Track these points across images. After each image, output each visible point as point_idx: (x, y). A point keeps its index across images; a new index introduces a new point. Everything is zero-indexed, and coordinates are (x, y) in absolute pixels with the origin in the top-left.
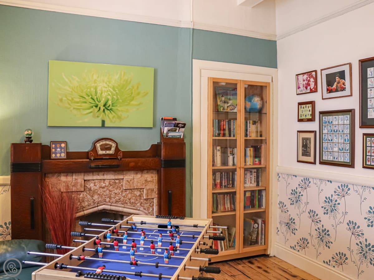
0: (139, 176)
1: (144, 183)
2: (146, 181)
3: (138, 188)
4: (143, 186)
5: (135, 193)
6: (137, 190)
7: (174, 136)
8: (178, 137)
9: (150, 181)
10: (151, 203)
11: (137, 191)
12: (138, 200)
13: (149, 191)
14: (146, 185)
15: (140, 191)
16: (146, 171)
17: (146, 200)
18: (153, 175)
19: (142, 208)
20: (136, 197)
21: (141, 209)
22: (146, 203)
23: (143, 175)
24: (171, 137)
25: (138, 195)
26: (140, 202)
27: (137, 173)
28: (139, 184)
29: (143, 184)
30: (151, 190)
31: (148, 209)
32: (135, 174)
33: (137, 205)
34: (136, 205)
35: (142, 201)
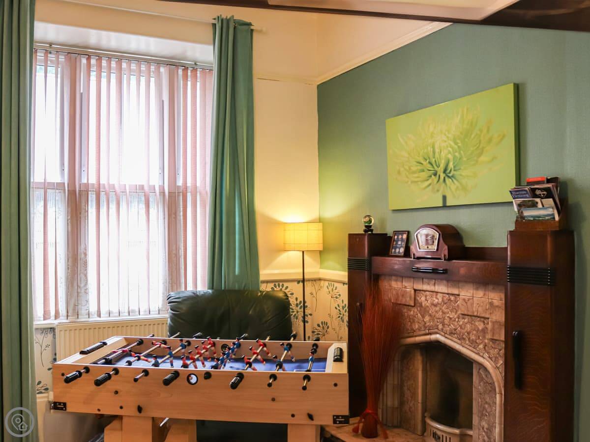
0: (480, 293)
1: (488, 307)
2: (491, 304)
3: (478, 315)
4: (486, 313)
7: (539, 217)
8: (548, 220)
9: (497, 306)
10: (500, 350)
11: (478, 321)
12: (481, 338)
13: (496, 326)
14: (490, 313)
15: (484, 322)
16: (491, 287)
17: (494, 341)
19: (487, 354)
20: (477, 332)
21: (484, 356)
22: (492, 347)
23: (487, 293)
25: (480, 328)
26: (484, 343)
27: (477, 289)
28: (480, 309)
29: (487, 310)
30: (499, 324)
31: (495, 360)
34: (478, 346)
35: (486, 341)
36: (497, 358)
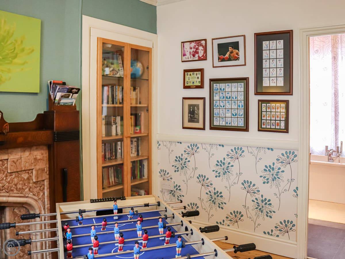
0: (27, 153)
1: (33, 162)
2: (35, 159)
3: (26, 169)
4: (32, 166)
5: (23, 176)
6: (24, 172)
7: (66, 103)
8: (70, 105)
9: (39, 159)
10: (41, 187)
11: (24, 174)
12: (26, 184)
13: (39, 172)
14: (35, 165)
15: (28, 173)
16: (35, 148)
17: (36, 183)
18: (42, 151)
19: (31, 194)
20: (23, 181)
21: (30, 196)
22: (35, 187)
23: (32, 152)
24: (63, 104)
25: (26, 178)
26: (29, 187)
27: (24, 151)
28: (27, 165)
29: (32, 164)
30: (41, 170)
31: (38, 194)
32: (22, 152)
33: (26, 190)
34: (24, 191)
35: (31, 185)
36: (39, 192)
